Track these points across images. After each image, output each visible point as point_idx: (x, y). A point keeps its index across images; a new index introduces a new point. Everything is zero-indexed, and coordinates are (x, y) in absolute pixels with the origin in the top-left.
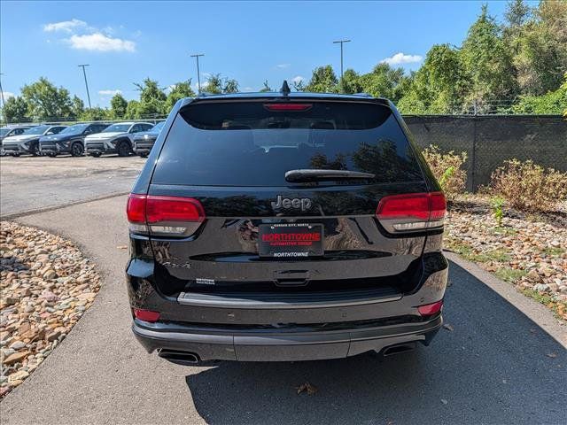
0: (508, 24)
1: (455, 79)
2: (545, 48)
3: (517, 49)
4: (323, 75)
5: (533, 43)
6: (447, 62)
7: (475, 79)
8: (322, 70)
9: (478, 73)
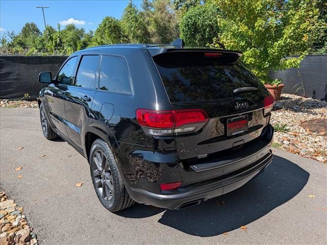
0: (142, 10)
1: (120, 37)
2: (162, 24)
3: (148, 23)
4: (30, 29)
5: (156, 21)
6: (115, 27)
7: (131, 37)
8: (29, 25)
9: (132, 35)
